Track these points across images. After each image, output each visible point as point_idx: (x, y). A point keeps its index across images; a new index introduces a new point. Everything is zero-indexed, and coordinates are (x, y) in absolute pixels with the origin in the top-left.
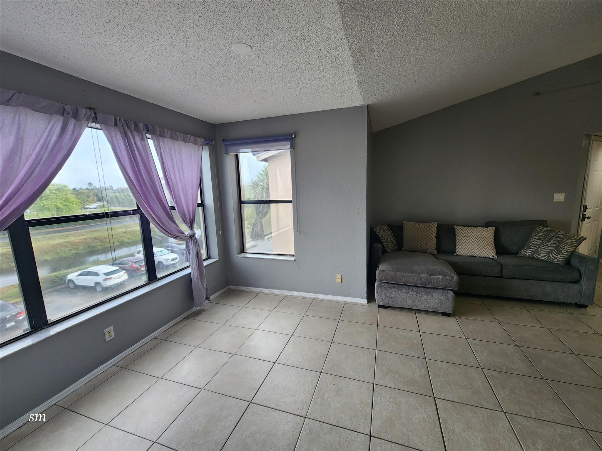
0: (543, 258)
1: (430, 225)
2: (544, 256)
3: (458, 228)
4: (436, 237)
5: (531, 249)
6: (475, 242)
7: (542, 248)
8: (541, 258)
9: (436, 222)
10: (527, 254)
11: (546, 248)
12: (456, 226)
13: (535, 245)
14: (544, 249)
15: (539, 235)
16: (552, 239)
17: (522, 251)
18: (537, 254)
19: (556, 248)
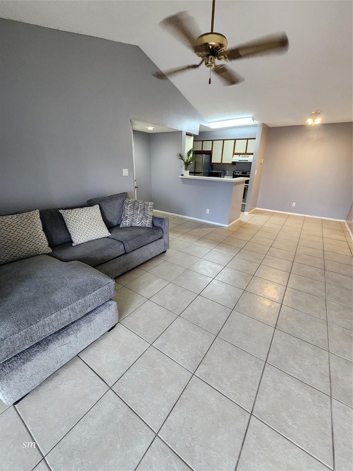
0: (139, 225)
1: (30, 215)
2: (139, 223)
3: (65, 213)
4: (44, 230)
5: (129, 220)
6: (89, 225)
7: (136, 217)
8: (137, 225)
9: (36, 209)
10: (127, 224)
11: (138, 217)
12: (62, 210)
13: (131, 215)
14: (137, 217)
15: (130, 206)
16: (138, 208)
17: (122, 222)
18: (134, 223)
19: (144, 214)
